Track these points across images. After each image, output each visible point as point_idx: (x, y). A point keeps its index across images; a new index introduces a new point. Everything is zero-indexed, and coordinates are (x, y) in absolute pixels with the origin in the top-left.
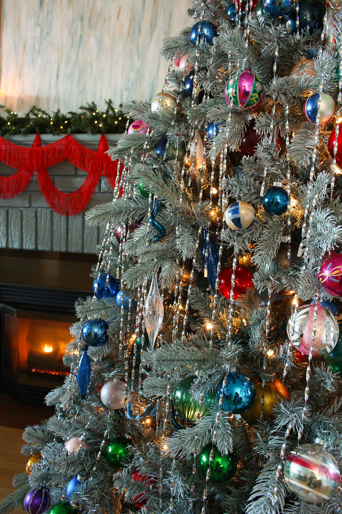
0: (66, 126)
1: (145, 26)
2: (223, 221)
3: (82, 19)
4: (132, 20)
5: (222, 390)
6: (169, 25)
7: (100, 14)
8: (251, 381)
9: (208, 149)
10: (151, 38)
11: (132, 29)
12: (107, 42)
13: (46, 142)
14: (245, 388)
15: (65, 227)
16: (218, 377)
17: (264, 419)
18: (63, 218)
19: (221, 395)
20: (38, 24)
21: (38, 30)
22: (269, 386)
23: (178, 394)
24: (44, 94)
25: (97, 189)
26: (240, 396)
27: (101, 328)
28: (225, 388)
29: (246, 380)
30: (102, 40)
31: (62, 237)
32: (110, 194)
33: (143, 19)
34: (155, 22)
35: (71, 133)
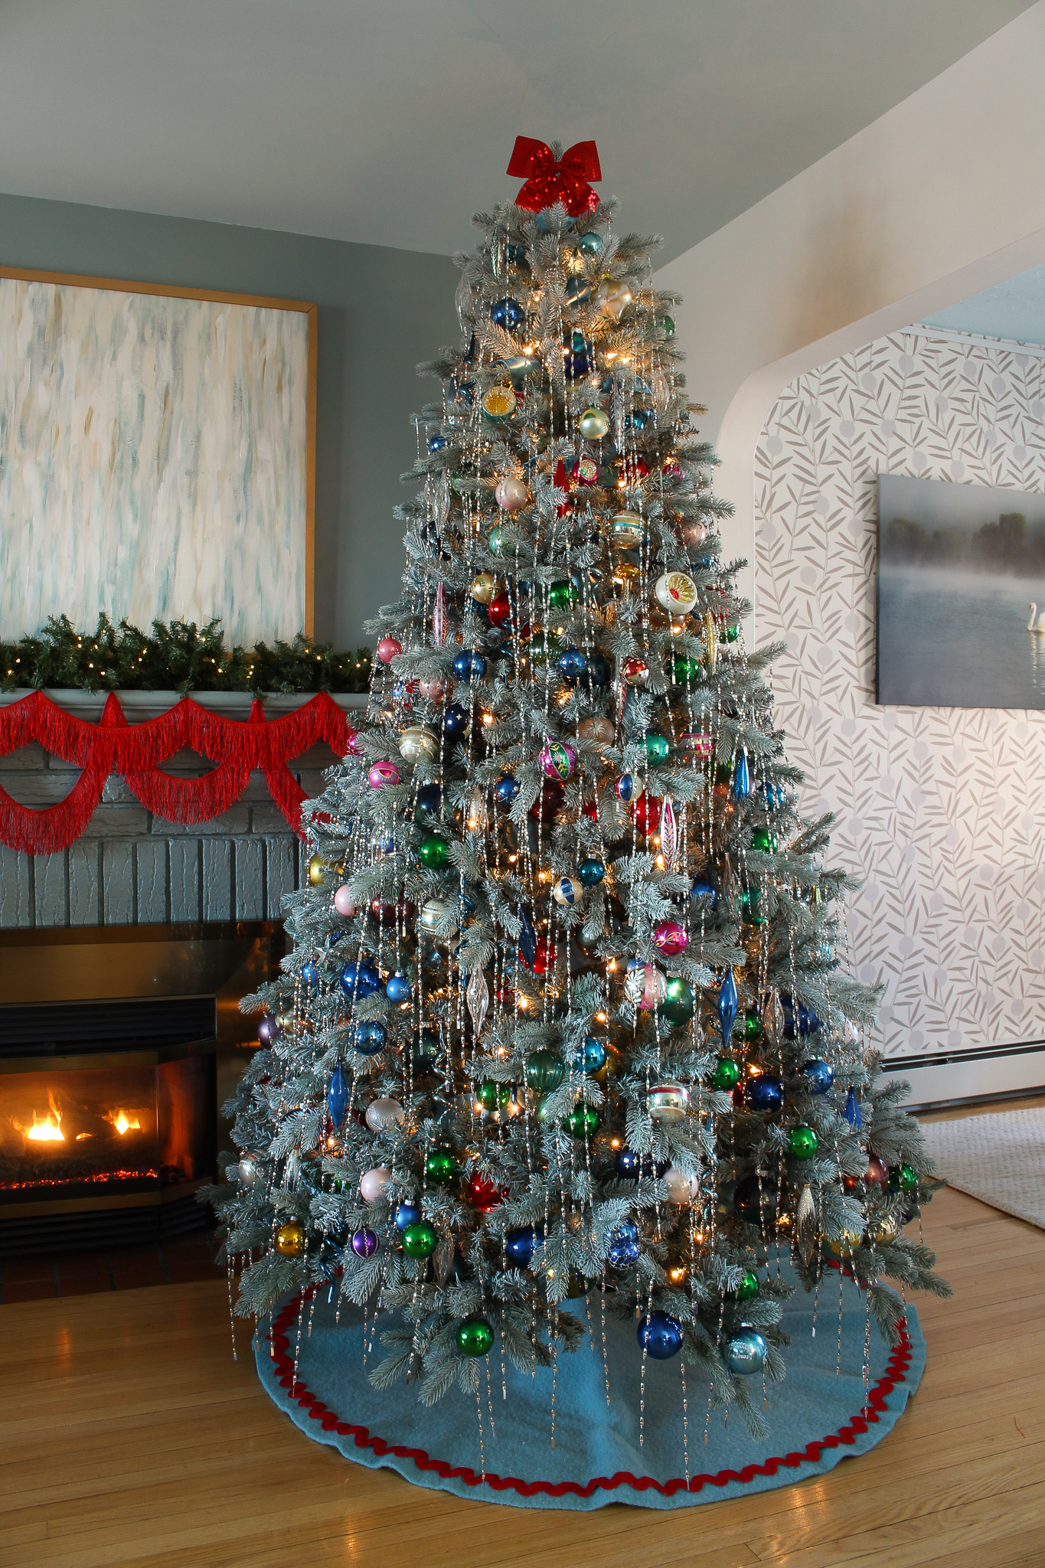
0: (21, 671)
1: (147, 453)
4: (117, 440)
6: (196, 458)
7: (47, 417)
10: (160, 481)
11: (118, 457)
12: (64, 478)
15: (26, 875)
30: (53, 474)
31: (19, 897)
32: (120, 806)
33: (141, 440)
34: (167, 450)
35: (43, 687)
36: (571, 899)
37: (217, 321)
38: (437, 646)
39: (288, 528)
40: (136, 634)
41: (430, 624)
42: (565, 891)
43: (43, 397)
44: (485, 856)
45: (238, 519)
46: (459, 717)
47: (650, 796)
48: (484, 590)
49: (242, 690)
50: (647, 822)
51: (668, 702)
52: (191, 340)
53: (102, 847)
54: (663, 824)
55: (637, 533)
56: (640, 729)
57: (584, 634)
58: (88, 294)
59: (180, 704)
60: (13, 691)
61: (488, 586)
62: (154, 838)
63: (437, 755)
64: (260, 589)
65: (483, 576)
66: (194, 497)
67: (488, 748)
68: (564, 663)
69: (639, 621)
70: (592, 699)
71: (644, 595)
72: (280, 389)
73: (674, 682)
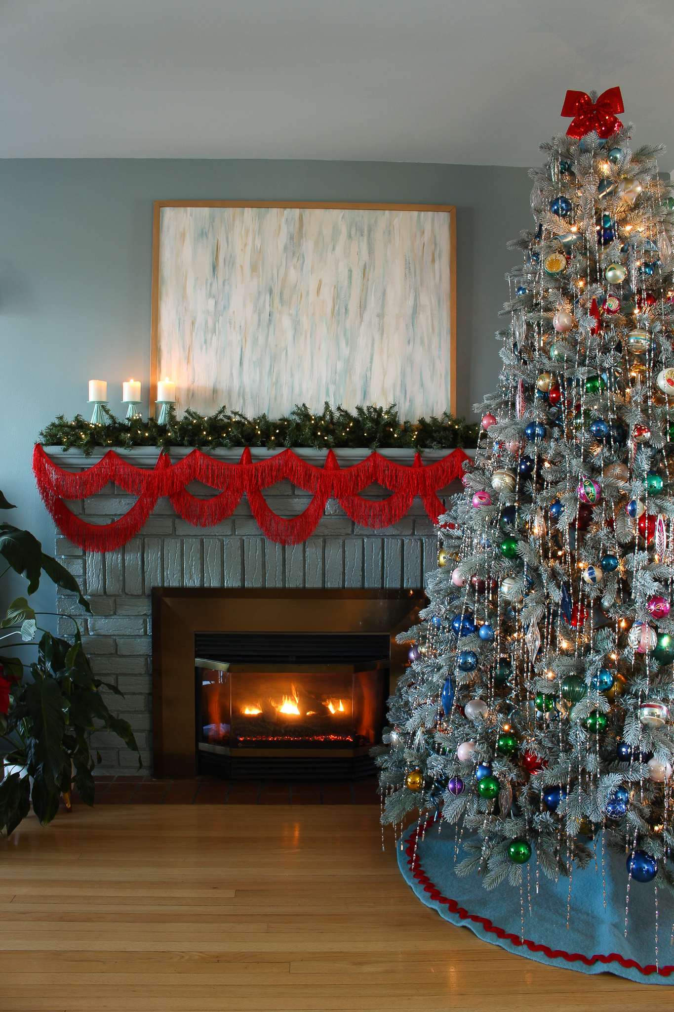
0: (279, 437)
1: (353, 305)
3: (271, 292)
4: (336, 298)
6: (383, 306)
7: (295, 287)
10: (362, 321)
11: (337, 308)
12: (305, 322)
13: (257, 457)
15: (281, 557)
20: (210, 295)
21: (212, 302)
24: (223, 385)
30: (299, 321)
31: (276, 570)
32: (336, 517)
33: (350, 297)
34: (366, 302)
35: (291, 447)
36: (594, 579)
37: (395, 221)
38: (518, 419)
39: (440, 346)
40: (347, 415)
41: (514, 405)
42: (591, 574)
43: (293, 275)
44: (541, 551)
45: (409, 342)
46: (528, 464)
47: (649, 514)
48: (545, 384)
49: (409, 447)
50: (647, 531)
51: (664, 453)
52: (379, 235)
53: (325, 542)
54: (657, 533)
55: (645, 344)
56: (643, 471)
57: (608, 410)
58: (318, 213)
59: (371, 456)
60: (274, 449)
61: (547, 380)
62: (357, 537)
63: (514, 487)
64: (422, 385)
65: (544, 375)
66: (382, 330)
67: (545, 483)
68: (594, 429)
69: (645, 401)
70: (613, 452)
71: (649, 383)
72: (433, 261)
73: (668, 440)
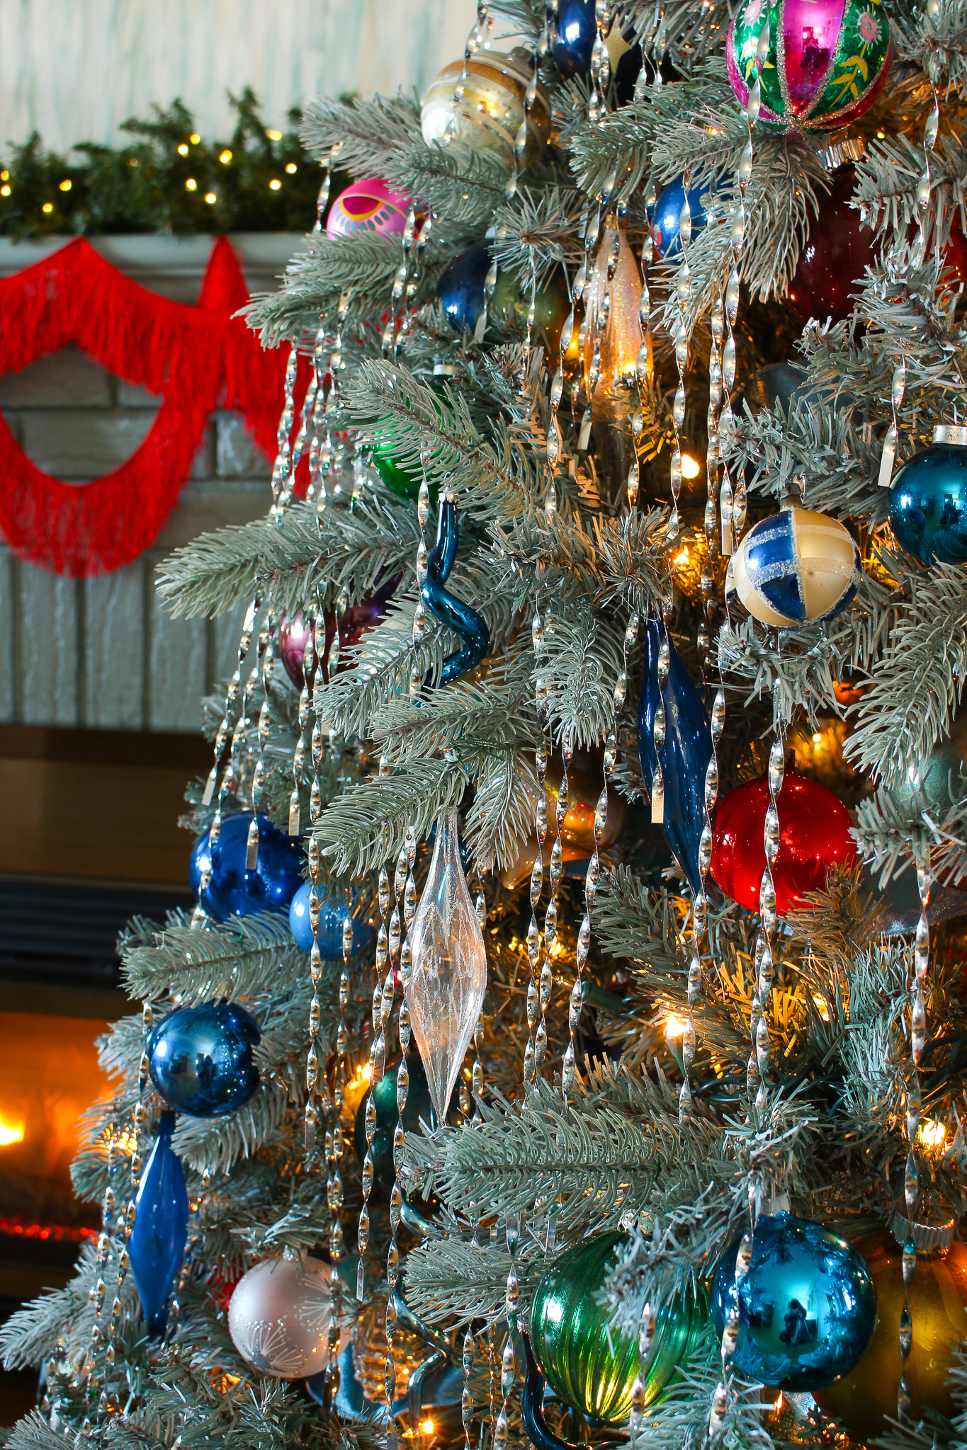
0: (67, 205)
2: (727, 589)
5: (733, 1293)
8: (853, 1251)
9: (659, 295)
14: (828, 1278)
15: (72, 621)
16: (717, 1235)
17: (914, 1412)
18: (63, 584)
19: (732, 1314)
22: (931, 1274)
23: (553, 1310)
25: (200, 465)
26: (810, 1316)
27: (230, 1038)
28: (745, 1280)
29: (835, 1247)
